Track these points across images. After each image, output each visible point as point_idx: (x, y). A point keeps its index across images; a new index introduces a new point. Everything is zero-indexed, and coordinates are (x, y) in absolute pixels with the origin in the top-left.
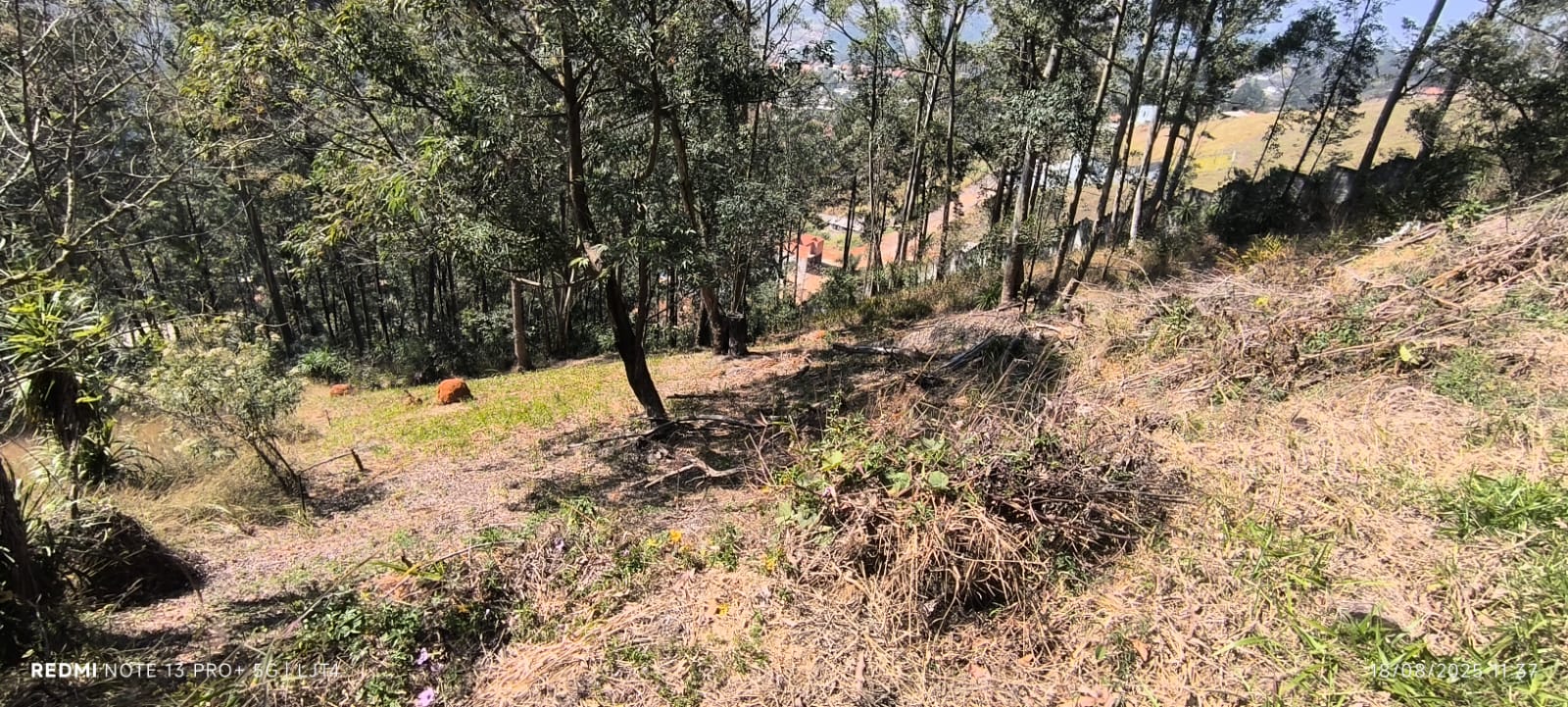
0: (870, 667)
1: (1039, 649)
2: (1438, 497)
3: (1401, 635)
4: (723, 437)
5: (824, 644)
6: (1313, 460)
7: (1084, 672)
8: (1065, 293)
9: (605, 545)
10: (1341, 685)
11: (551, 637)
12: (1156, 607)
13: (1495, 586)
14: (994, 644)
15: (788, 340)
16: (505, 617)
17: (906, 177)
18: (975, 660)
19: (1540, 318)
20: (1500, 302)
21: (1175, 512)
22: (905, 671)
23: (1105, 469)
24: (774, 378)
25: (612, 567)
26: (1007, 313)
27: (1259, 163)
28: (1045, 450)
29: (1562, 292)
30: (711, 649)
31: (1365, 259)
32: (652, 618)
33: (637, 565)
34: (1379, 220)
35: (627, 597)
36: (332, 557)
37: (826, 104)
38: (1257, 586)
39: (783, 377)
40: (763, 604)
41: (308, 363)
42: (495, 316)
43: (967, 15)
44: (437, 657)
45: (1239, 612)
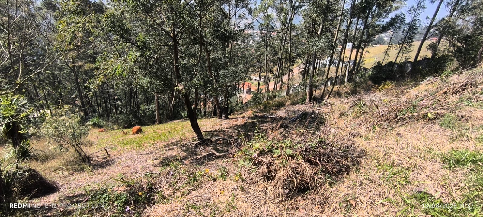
0: (269, 210)
1: (321, 204)
2: (442, 156)
3: (433, 198)
4: (221, 144)
5: (254, 203)
6: (403, 145)
7: (335, 211)
8: (326, 99)
9: (185, 173)
10: (415, 213)
11: (168, 202)
12: (357, 190)
13: (461, 183)
14: (307, 202)
15: (241, 114)
16: (153, 196)
17: (277, 64)
18: (301, 207)
19: (470, 105)
20: (458, 100)
21: (362, 162)
22: (280, 211)
23: (340, 148)
24: (236, 125)
25: (187, 180)
26: (308, 105)
27: (383, 60)
28: (321, 143)
29: (476, 97)
30: (219, 205)
31: (416, 88)
32: (200, 196)
33: (195, 179)
34: (420, 76)
35: (192, 189)
36: (98, 182)
37: (252, 43)
38: (388, 183)
39: (239, 125)
40: (235, 191)
41: (92, 122)
42: (150, 107)
43: (295, 16)
44: (132, 209)
45: (383, 191)
